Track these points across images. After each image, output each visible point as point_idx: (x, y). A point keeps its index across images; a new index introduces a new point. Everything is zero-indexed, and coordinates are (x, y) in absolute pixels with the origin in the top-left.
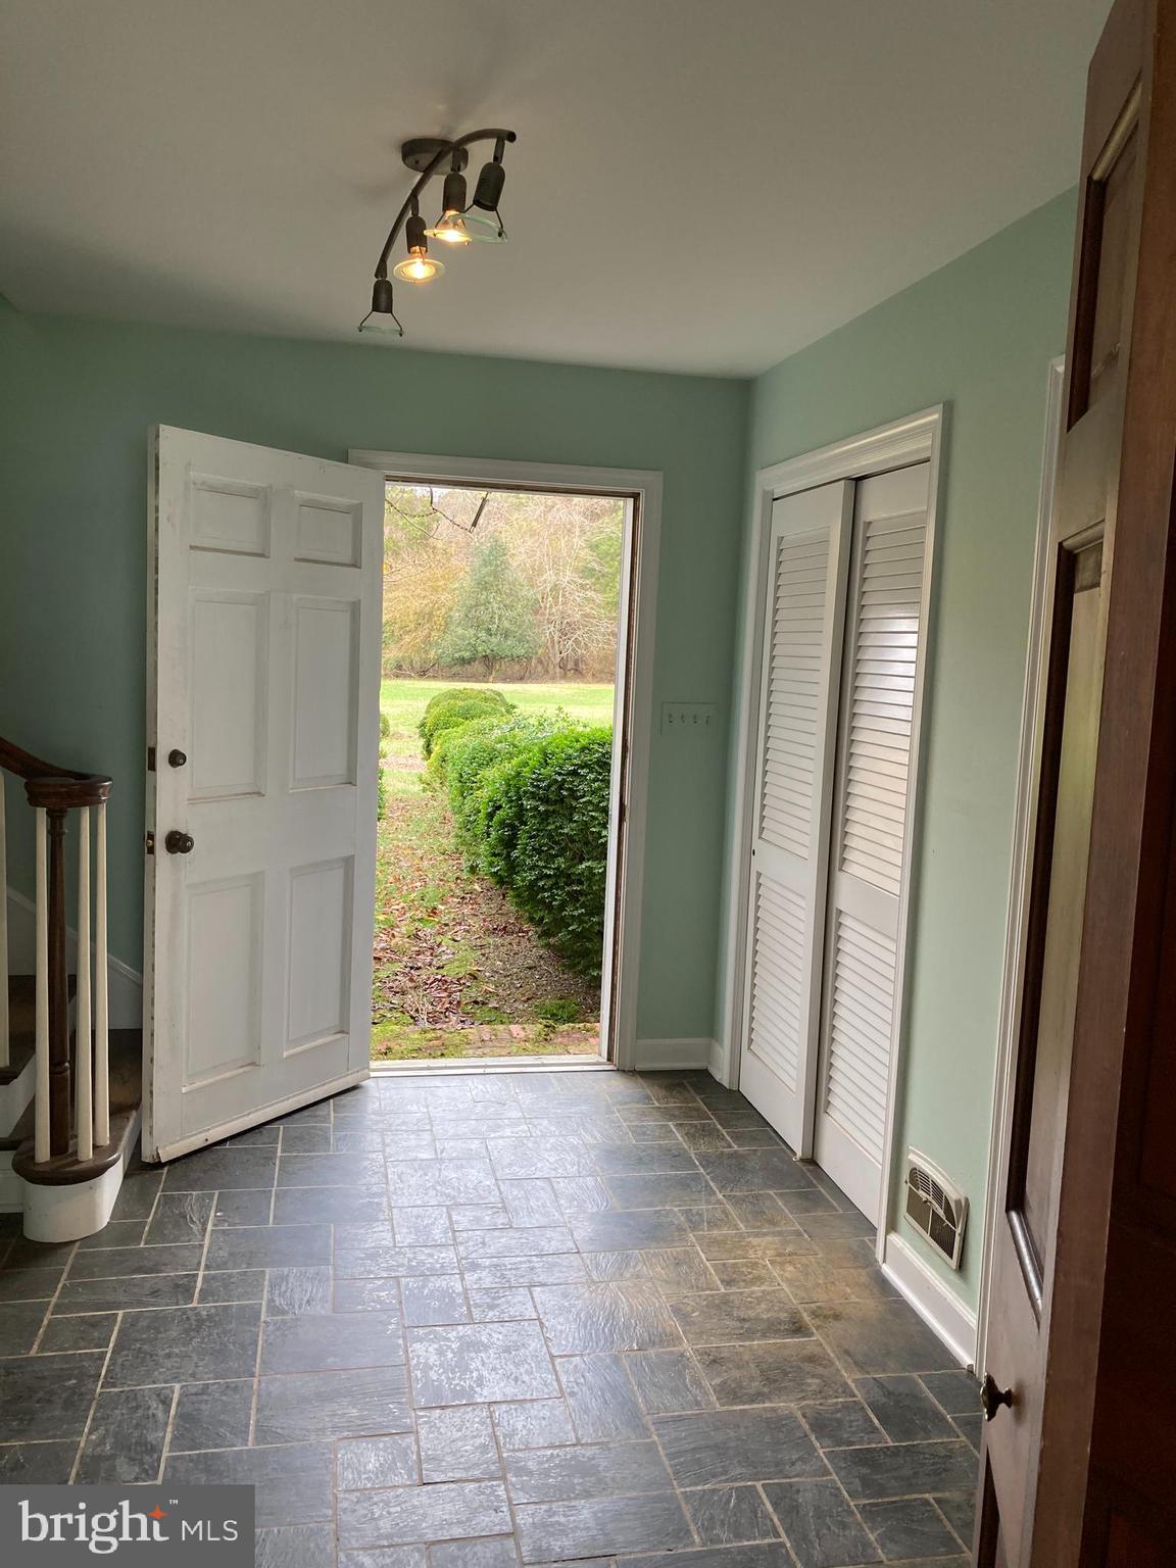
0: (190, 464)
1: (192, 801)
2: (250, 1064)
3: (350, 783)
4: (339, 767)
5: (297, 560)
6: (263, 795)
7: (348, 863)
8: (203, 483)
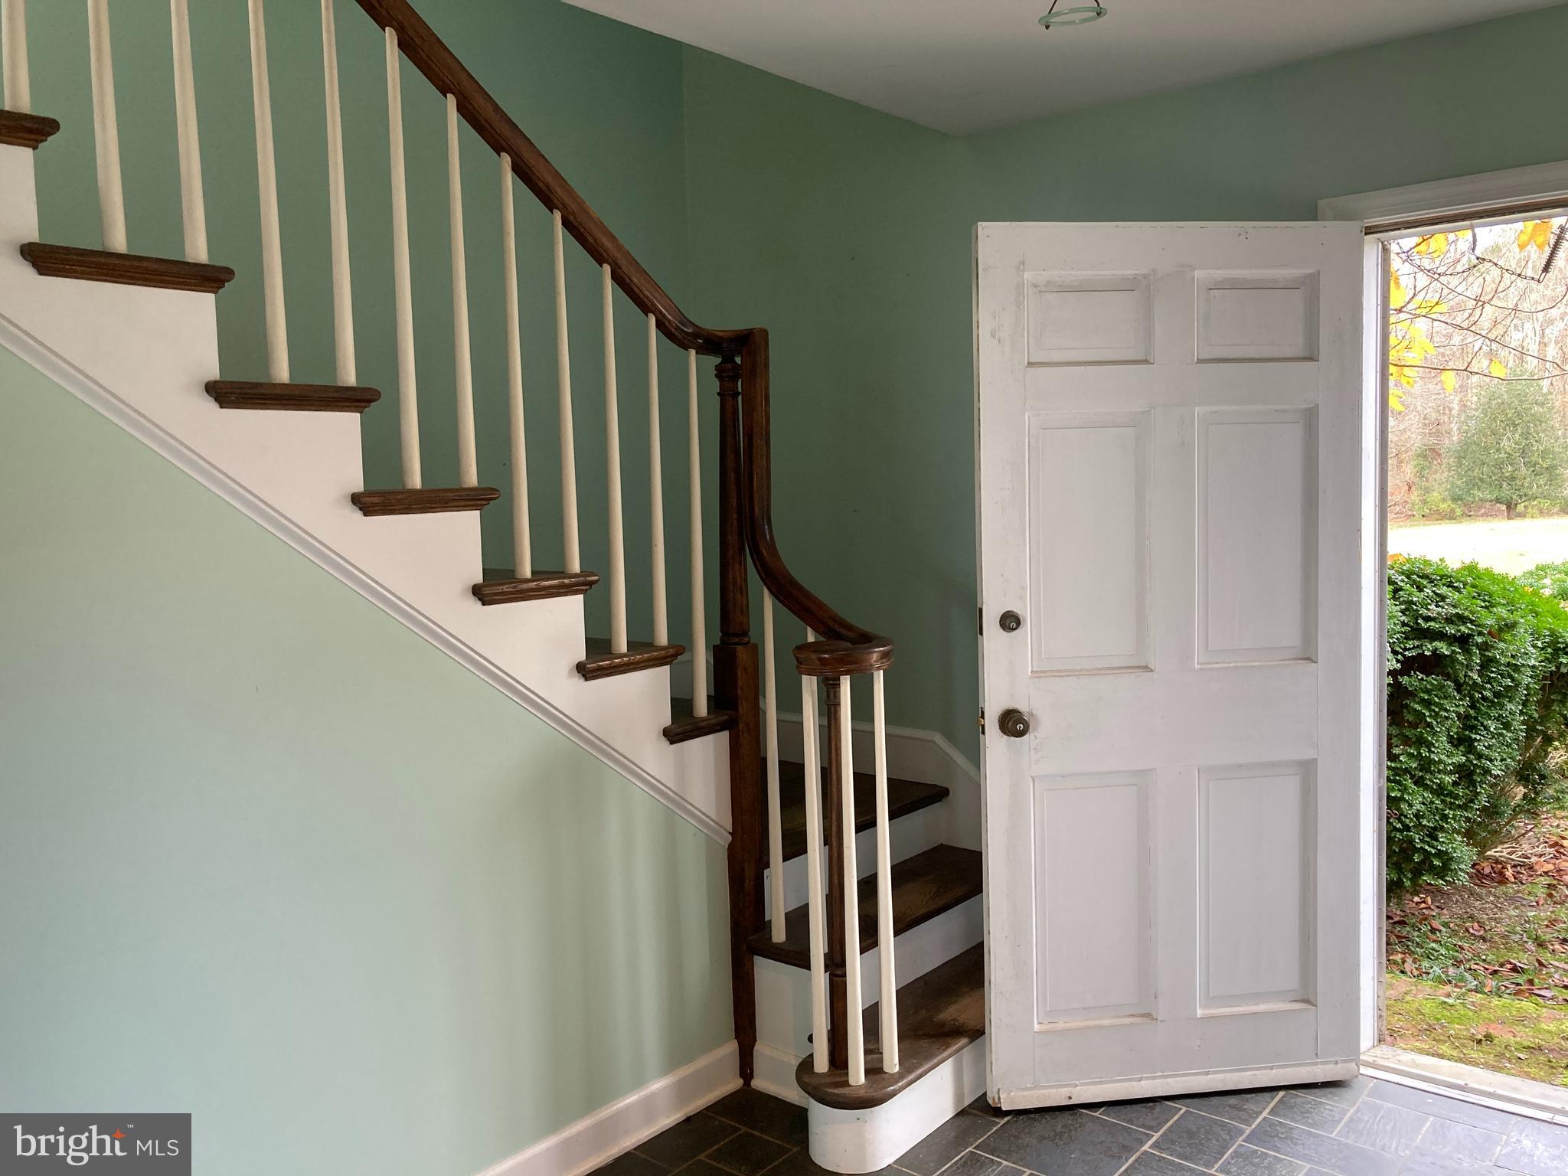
0: (1023, 263)
1: (1037, 674)
2: (1142, 1015)
3: (1308, 659)
4: (1289, 635)
5: (1201, 361)
6: (1152, 671)
7: (1307, 769)
8: (1049, 283)
